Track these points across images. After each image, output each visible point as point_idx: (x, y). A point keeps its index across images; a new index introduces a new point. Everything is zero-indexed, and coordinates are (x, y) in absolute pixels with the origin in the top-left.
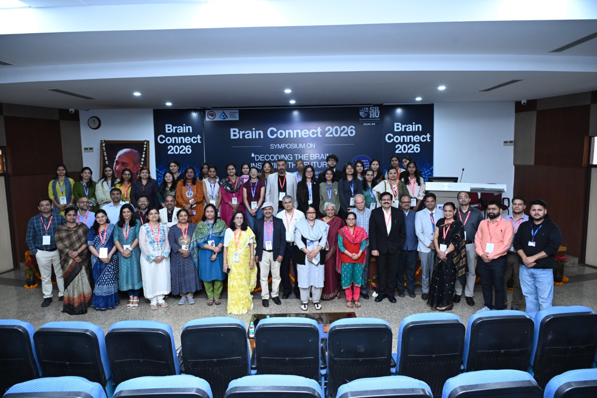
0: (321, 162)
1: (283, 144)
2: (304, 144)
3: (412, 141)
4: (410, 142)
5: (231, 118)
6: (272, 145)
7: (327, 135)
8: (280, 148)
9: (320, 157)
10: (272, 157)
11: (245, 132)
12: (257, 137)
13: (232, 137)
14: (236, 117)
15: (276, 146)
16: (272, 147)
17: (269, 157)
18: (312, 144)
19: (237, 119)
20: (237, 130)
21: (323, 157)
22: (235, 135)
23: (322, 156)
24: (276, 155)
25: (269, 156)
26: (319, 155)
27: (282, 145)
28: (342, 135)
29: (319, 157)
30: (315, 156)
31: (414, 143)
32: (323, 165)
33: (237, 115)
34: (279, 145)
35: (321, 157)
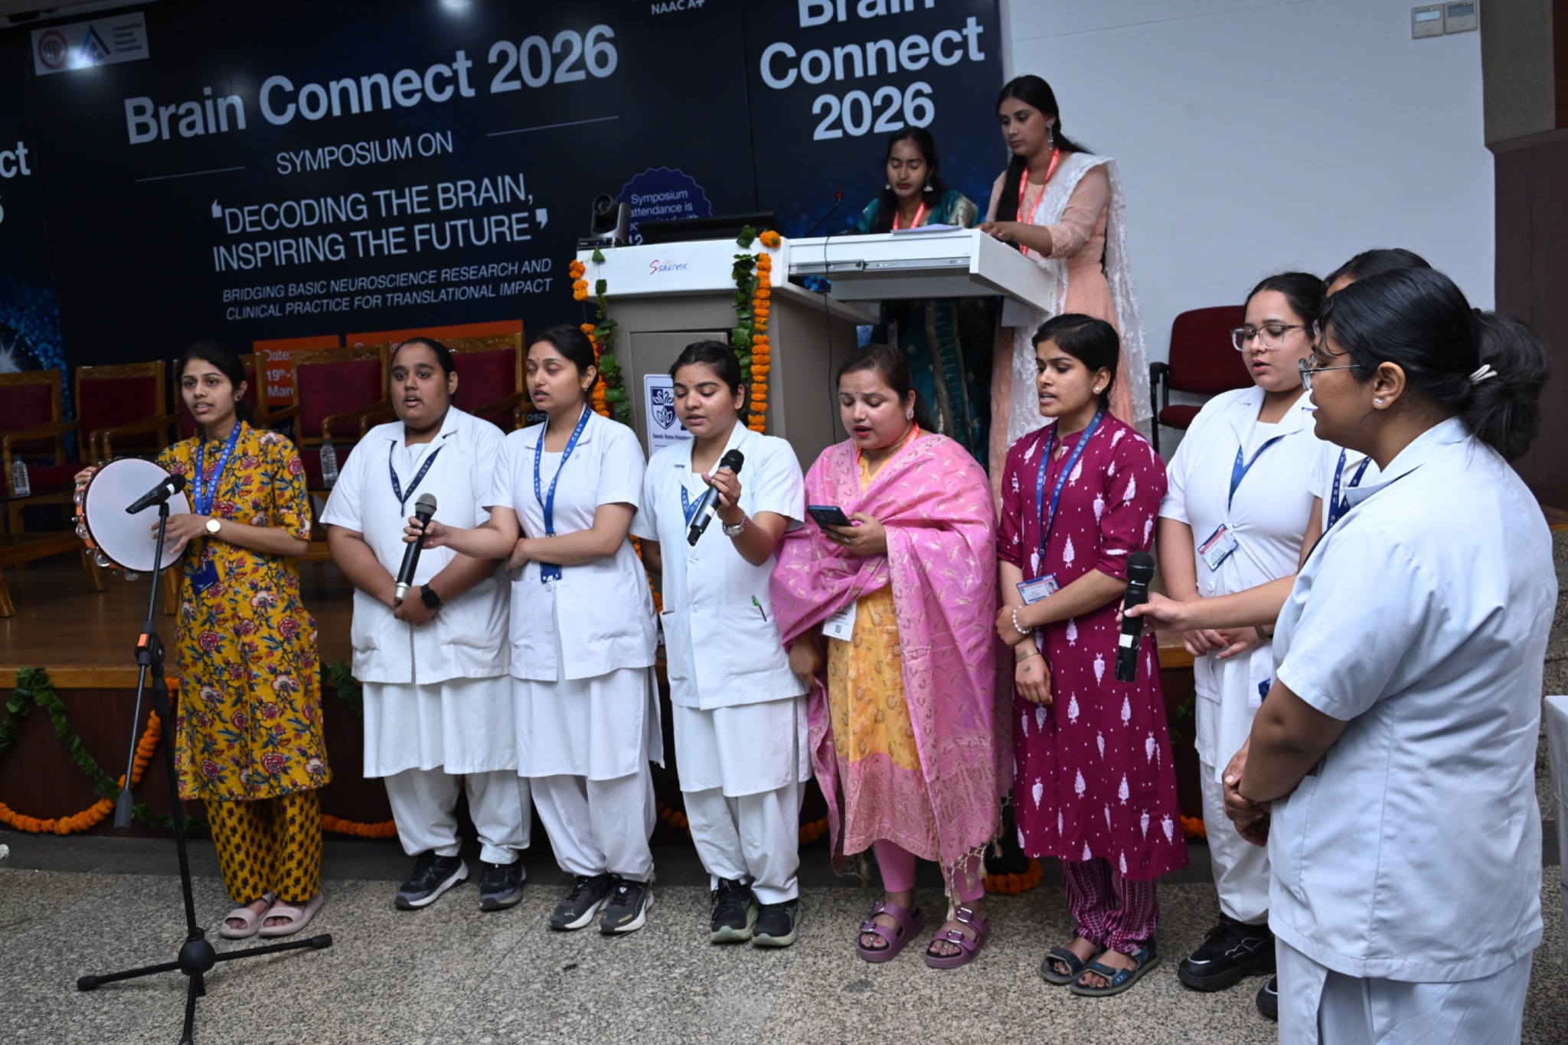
0: (485, 220)
1: (326, 149)
2: (408, 140)
3: (892, 68)
4: (883, 78)
5: (121, 50)
6: (283, 159)
7: (498, 86)
8: (315, 167)
9: (478, 193)
10: (290, 214)
11: (177, 108)
12: (224, 128)
13: (135, 138)
14: (140, 47)
15: (298, 162)
16: (285, 168)
17: (277, 215)
18: (438, 135)
19: (144, 54)
20: (147, 103)
21: (492, 194)
22: (143, 128)
23: (487, 191)
24: (303, 203)
25: (276, 209)
26: (473, 184)
27: (320, 151)
28: (562, 77)
29: (471, 194)
30: (456, 194)
31: (902, 79)
32: (494, 230)
33: (141, 36)
34: (307, 153)
35: (483, 195)
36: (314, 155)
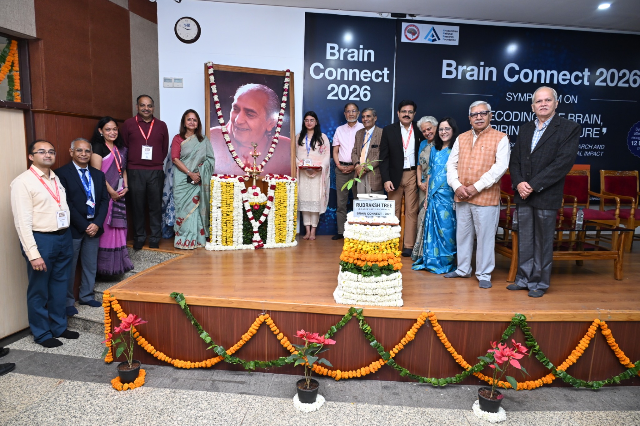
0: (584, 129)
1: (528, 94)
2: (561, 96)
5: (445, 40)
6: (509, 95)
7: (598, 83)
8: (522, 100)
9: (583, 119)
10: (508, 116)
11: (467, 67)
12: (487, 79)
13: (444, 76)
14: (455, 40)
15: (515, 97)
16: (509, 98)
17: (502, 116)
18: (573, 96)
19: (456, 43)
20: (454, 63)
21: (588, 120)
22: (449, 73)
23: (587, 119)
24: (514, 112)
25: (502, 113)
26: (582, 115)
27: (525, 94)
28: (621, 84)
29: (581, 119)
30: (575, 118)
32: (586, 133)
33: (456, 36)
34: (520, 94)
35: (585, 120)
36: (522, 96)
